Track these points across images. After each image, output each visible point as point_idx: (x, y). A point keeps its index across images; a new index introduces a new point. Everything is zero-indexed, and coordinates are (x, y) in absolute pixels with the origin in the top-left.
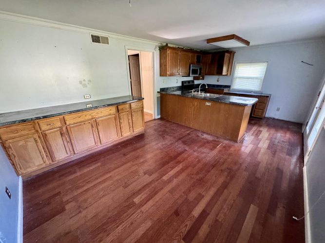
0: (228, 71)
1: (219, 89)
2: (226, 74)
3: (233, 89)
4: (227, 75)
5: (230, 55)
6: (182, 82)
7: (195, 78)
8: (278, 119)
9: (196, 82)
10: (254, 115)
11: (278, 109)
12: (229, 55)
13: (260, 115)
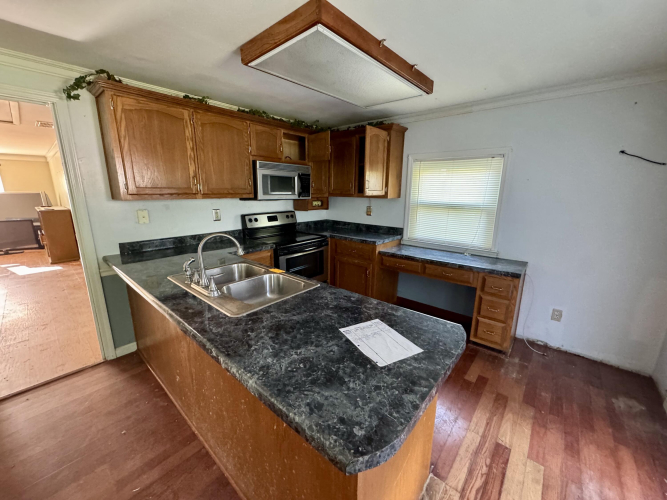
0: (387, 185)
1: (363, 241)
2: (382, 193)
3: (410, 240)
4: (385, 196)
5: (389, 134)
6: (243, 217)
7: (300, 205)
8: (559, 351)
9: (303, 217)
10: (476, 336)
11: (557, 316)
12: (383, 134)
13: (497, 339)
